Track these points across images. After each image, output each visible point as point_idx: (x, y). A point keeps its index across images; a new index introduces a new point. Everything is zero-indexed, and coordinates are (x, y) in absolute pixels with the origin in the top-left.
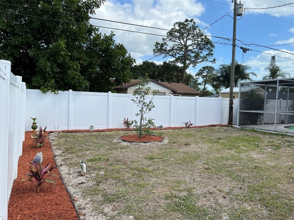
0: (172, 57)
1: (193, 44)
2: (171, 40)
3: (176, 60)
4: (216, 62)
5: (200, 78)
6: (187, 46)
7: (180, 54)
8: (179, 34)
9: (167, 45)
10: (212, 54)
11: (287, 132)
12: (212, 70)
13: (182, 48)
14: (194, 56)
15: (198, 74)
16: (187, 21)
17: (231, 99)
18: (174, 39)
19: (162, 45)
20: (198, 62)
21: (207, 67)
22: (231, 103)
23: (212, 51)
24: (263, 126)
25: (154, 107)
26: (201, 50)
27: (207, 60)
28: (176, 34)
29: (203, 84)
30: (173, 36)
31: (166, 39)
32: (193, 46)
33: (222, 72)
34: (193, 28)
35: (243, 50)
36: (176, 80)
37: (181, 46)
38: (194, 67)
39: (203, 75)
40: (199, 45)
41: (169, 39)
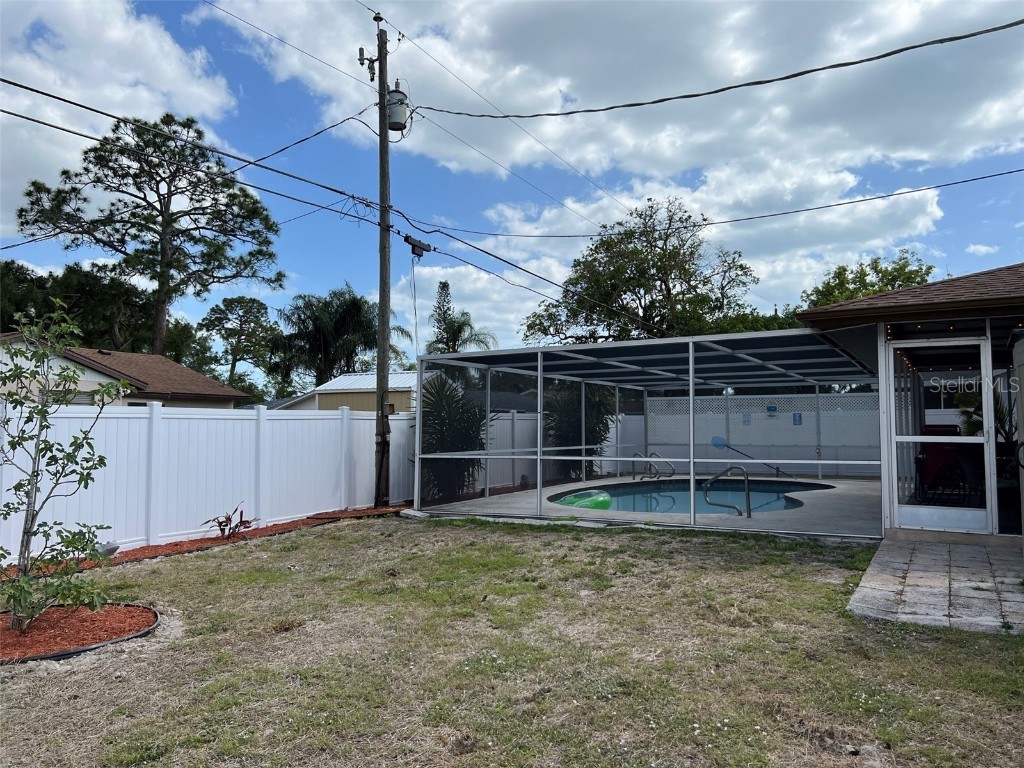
0: (107, 248)
1: (196, 209)
2: (102, 182)
3: (125, 261)
4: (285, 282)
5: (217, 337)
6: (173, 214)
7: (143, 242)
8: (136, 165)
9: (85, 200)
10: (271, 256)
11: (575, 519)
12: (259, 312)
13: (151, 219)
14: (203, 255)
15: (208, 324)
16: (168, 120)
17: (382, 413)
18: (115, 180)
19: (61, 197)
20: (219, 278)
21: (240, 301)
22: (383, 430)
23: (268, 243)
24: (491, 503)
25: (102, 461)
26: (225, 235)
27: (254, 273)
28: (125, 161)
29: (227, 361)
30: (111, 168)
31: (76, 175)
32: (196, 216)
33: (301, 320)
34: (197, 152)
35: (414, 247)
36: (126, 341)
37: (145, 212)
38: (198, 294)
39: (227, 329)
40: (217, 215)
41: (91, 176)
